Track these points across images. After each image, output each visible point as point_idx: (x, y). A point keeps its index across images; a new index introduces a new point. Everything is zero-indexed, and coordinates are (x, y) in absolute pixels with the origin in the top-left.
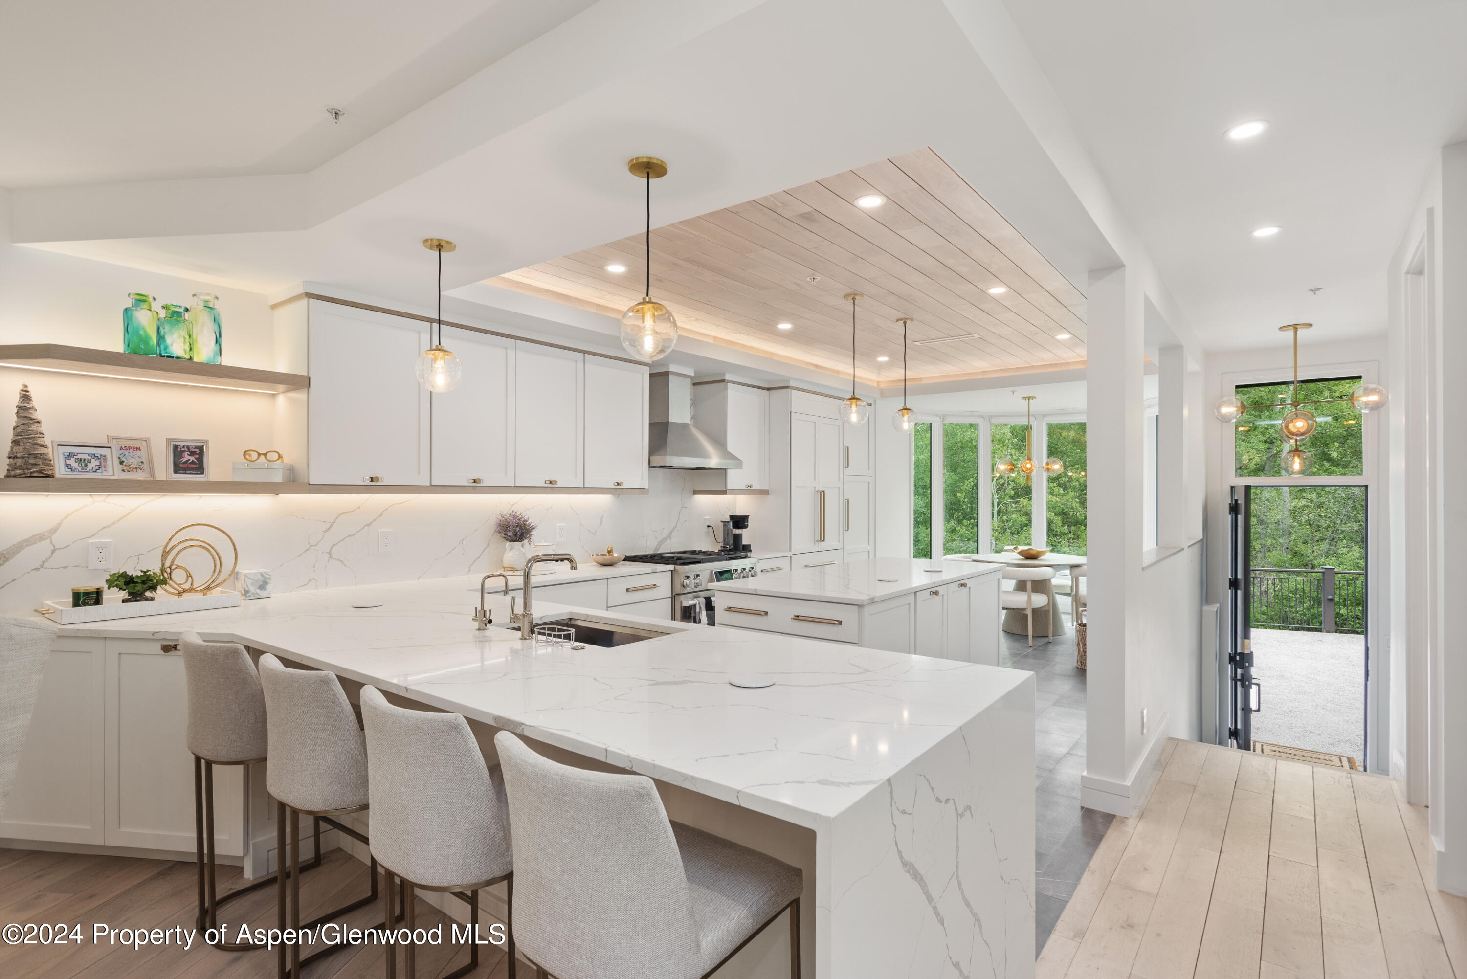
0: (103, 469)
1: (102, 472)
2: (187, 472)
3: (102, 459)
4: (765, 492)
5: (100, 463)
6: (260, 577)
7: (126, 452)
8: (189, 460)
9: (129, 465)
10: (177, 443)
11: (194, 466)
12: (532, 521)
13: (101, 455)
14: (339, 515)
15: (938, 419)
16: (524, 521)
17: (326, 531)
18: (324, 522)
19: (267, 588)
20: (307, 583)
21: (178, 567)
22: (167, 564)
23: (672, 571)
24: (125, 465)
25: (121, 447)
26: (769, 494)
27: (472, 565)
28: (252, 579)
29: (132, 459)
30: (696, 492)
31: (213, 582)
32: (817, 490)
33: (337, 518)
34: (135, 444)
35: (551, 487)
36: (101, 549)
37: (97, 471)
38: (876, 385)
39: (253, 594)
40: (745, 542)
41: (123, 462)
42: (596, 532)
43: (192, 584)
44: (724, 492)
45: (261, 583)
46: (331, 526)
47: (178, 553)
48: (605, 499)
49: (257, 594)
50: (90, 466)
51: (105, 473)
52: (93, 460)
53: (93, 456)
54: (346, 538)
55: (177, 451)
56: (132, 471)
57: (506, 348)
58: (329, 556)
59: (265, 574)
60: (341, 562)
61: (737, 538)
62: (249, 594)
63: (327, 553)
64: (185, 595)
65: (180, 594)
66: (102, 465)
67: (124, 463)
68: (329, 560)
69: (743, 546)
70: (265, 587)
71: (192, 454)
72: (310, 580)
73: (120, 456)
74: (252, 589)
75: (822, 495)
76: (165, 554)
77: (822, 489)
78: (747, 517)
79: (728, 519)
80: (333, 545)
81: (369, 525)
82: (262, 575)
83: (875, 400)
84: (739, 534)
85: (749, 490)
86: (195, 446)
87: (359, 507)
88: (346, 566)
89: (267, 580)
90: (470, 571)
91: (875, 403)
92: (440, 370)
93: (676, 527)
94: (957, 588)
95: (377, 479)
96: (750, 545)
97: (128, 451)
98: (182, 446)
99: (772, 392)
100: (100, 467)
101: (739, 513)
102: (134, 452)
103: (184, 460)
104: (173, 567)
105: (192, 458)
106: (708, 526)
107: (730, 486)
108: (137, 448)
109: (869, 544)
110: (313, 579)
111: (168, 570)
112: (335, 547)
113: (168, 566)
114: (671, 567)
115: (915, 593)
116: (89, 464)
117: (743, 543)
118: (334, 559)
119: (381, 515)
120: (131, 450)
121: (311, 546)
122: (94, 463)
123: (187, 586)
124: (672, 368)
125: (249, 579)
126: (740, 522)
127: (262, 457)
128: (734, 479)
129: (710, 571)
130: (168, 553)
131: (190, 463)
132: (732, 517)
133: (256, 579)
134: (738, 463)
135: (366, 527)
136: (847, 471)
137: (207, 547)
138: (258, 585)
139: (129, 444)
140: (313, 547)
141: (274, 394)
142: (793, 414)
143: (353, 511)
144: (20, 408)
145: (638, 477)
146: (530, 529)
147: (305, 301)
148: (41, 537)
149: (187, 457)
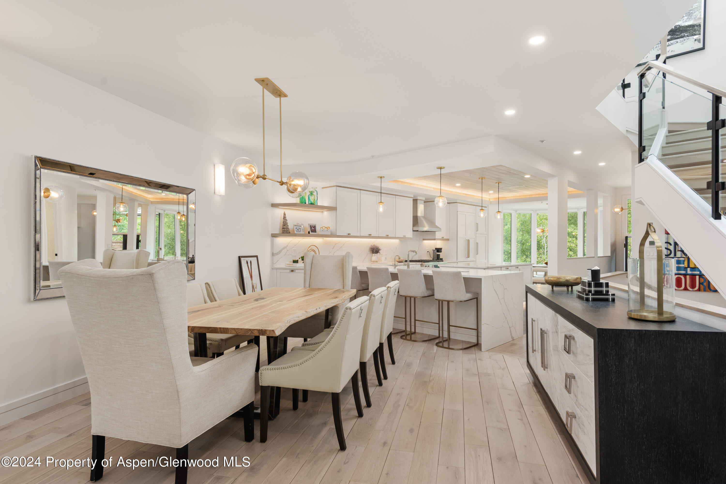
1: (301, 232)
4: (448, 240)
10: (310, 225)
11: (314, 231)
12: (380, 247)
15: (514, 211)
16: (378, 247)
17: (333, 248)
18: (332, 246)
23: (421, 264)
26: (449, 240)
30: (424, 240)
32: (466, 239)
35: (387, 237)
36: (297, 250)
38: (488, 200)
40: (441, 257)
44: (435, 239)
47: (309, 252)
48: (397, 241)
54: (337, 250)
55: (311, 227)
57: (376, 196)
61: (438, 256)
69: (440, 259)
71: (313, 228)
75: (469, 241)
77: (468, 239)
78: (442, 248)
79: (435, 249)
80: (334, 252)
83: (488, 205)
84: (439, 254)
85: (443, 239)
87: (340, 242)
91: (488, 207)
92: (381, 207)
94: (515, 268)
95: (349, 234)
96: (443, 258)
99: (450, 204)
101: (438, 247)
103: (312, 229)
105: (314, 229)
106: (428, 252)
107: (436, 238)
109: (486, 260)
114: (421, 263)
115: (501, 267)
117: (440, 258)
124: (419, 198)
126: (439, 250)
127: (326, 228)
128: (438, 235)
129: (432, 265)
132: (436, 249)
134: (439, 229)
136: (477, 232)
141: (322, 212)
142: (458, 212)
143: (338, 243)
144: (284, 217)
145: (409, 234)
146: (380, 250)
147: (335, 187)
148: (285, 248)
149: (313, 229)
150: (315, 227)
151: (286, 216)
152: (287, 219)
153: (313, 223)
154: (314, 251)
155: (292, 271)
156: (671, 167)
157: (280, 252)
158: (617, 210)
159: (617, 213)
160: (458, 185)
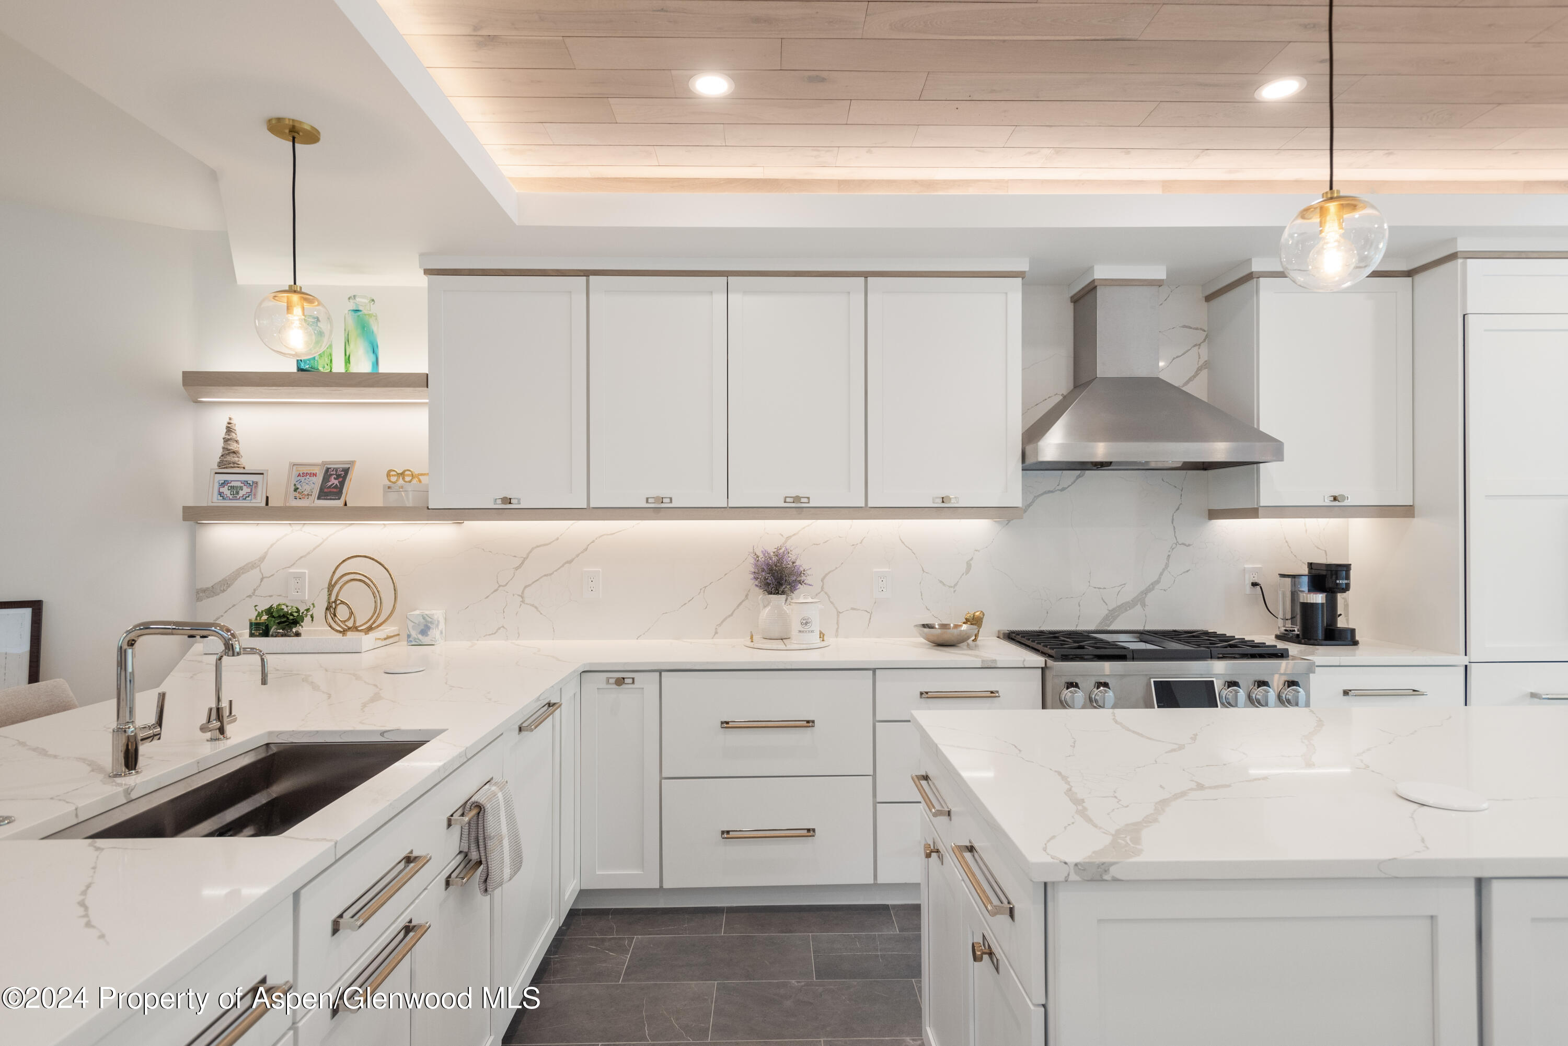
0: (253, 497)
1: (251, 500)
2: (329, 497)
3: (253, 486)
4: (1407, 511)
5: (251, 490)
6: (422, 620)
7: (302, 479)
8: (334, 484)
9: (302, 492)
10: (329, 466)
11: (335, 490)
13: (253, 482)
14: (533, 549)
16: (791, 563)
17: (517, 568)
18: (515, 556)
19: (429, 633)
20: (495, 631)
21: (342, 602)
22: (333, 599)
24: (299, 492)
25: (300, 474)
26: (1413, 516)
27: (720, 625)
28: (414, 623)
29: (307, 486)
30: (1214, 514)
31: (374, 622)
33: (530, 552)
34: (313, 470)
36: (298, 579)
37: (247, 498)
39: (415, 639)
40: (1343, 621)
41: (298, 488)
42: (956, 585)
43: (355, 621)
44: (1253, 513)
45: (423, 628)
46: (523, 563)
47: (340, 587)
49: (419, 639)
50: (241, 493)
51: (254, 501)
52: (245, 488)
53: (246, 484)
54: (542, 577)
55: (327, 475)
56: (304, 498)
58: (521, 600)
59: (427, 618)
60: (536, 608)
61: (1311, 611)
62: (411, 639)
63: (518, 595)
64: (349, 633)
65: (344, 632)
66: (253, 492)
67: (299, 490)
68: (521, 605)
70: (427, 633)
71: (338, 477)
72: (499, 628)
73: (296, 483)
74: (414, 634)
76: (331, 587)
78: (1350, 567)
79: (1302, 571)
80: (526, 587)
81: (570, 562)
82: (424, 618)
85: (1342, 508)
86: (342, 468)
87: (558, 539)
88: (541, 614)
89: (429, 624)
90: (716, 633)
93: (1157, 582)
95: (509, 501)
97: (304, 478)
98: (332, 469)
100: (250, 494)
101: (1318, 558)
102: (310, 478)
103: (330, 484)
104: (338, 602)
105: (336, 482)
106: (1253, 584)
107: (1266, 500)
108: (314, 474)
110: (503, 627)
111: (334, 606)
112: (527, 589)
113: (334, 600)
114: (1042, 661)
116: (240, 491)
117: (1338, 624)
118: (527, 604)
119: (586, 549)
120: (308, 477)
121: (500, 586)
122: (246, 490)
123: (350, 624)
125: (411, 622)
126: (1330, 577)
127: (401, 477)
128: (1284, 484)
129: (1144, 678)
130: (334, 586)
131: (334, 488)
132: (1308, 569)
133: (417, 622)
134: (1275, 447)
135: (567, 565)
137: (366, 582)
138: (420, 630)
139: (307, 470)
140: (501, 588)
143: (550, 543)
148: (252, 566)
157: (226, 584)
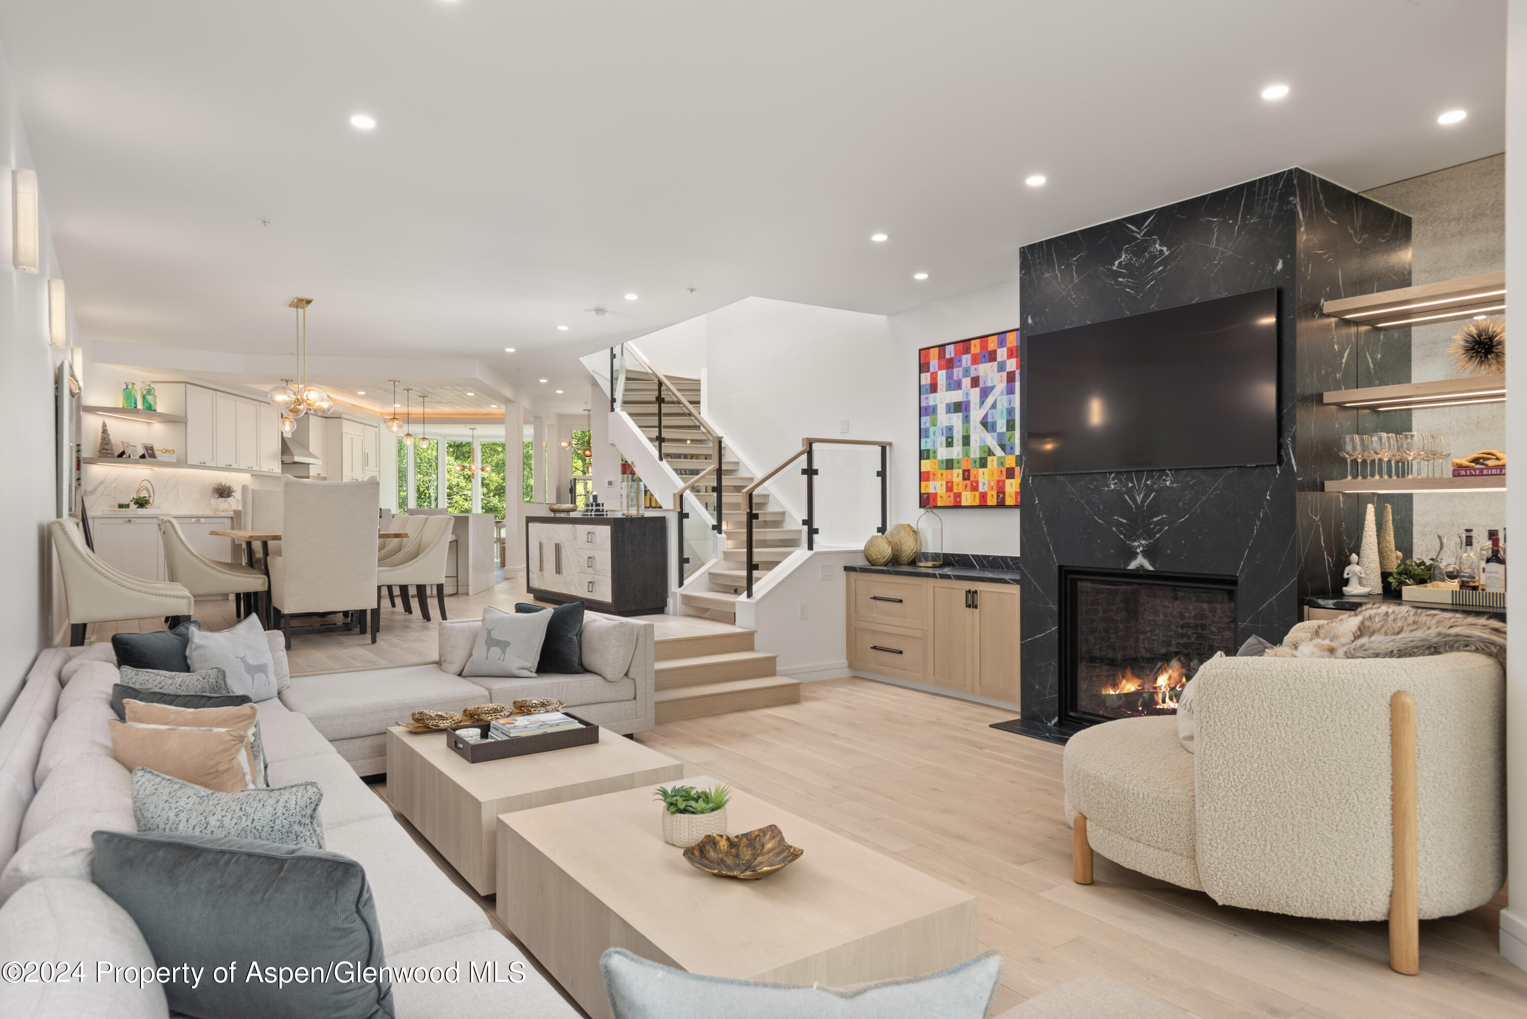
11: (151, 454)
12: (232, 487)
16: (228, 487)
35: (250, 470)
55: (147, 447)
71: (150, 450)
127: (170, 451)
134: (317, 460)
136: (367, 468)
141: (164, 423)
142: (343, 433)
144: (105, 431)
145: (277, 468)
146: (233, 492)
147: (184, 385)
148: (102, 482)
149: (150, 452)
150: (152, 449)
151: (108, 428)
152: (109, 432)
153: (149, 442)
154: (148, 490)
155: (130, 521)
156: (640, 427)
157: (95, 489)
158: (564, 444)
159: (564, 448)
160: (361, 393)
